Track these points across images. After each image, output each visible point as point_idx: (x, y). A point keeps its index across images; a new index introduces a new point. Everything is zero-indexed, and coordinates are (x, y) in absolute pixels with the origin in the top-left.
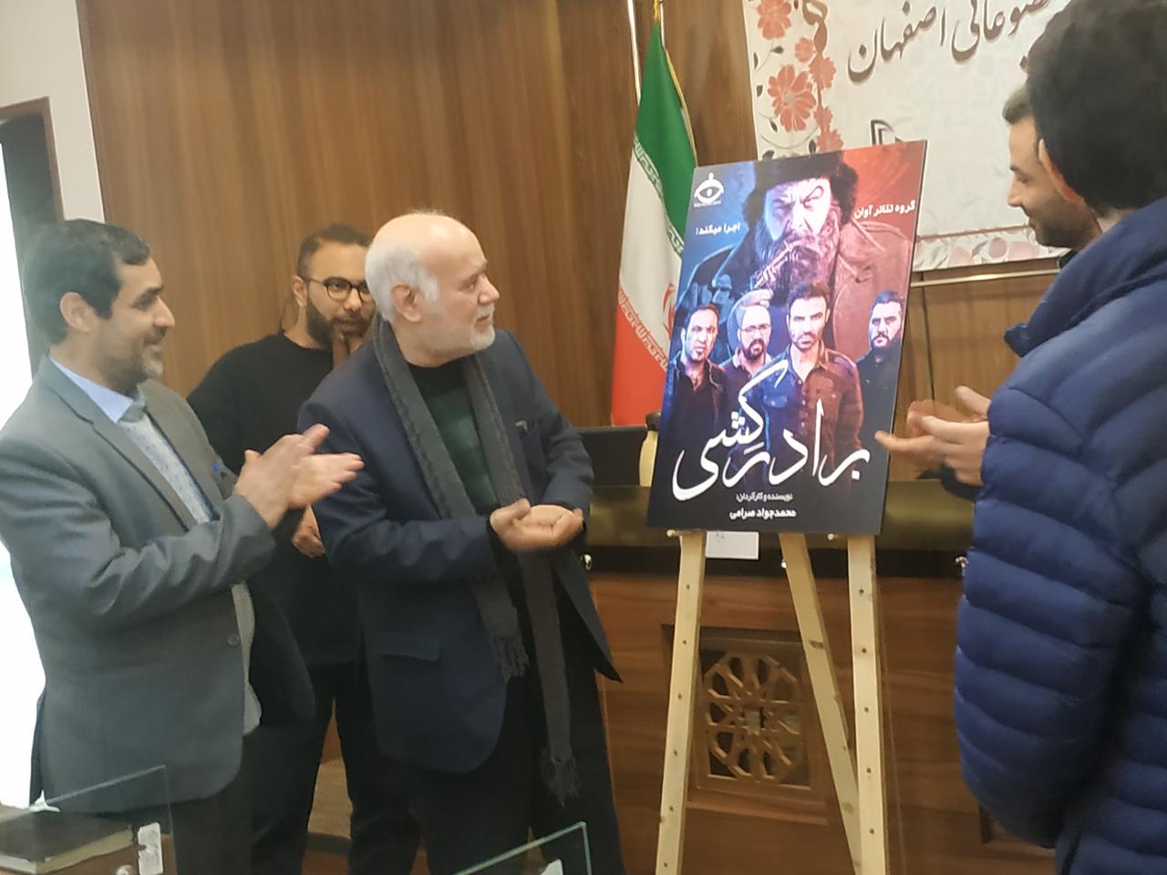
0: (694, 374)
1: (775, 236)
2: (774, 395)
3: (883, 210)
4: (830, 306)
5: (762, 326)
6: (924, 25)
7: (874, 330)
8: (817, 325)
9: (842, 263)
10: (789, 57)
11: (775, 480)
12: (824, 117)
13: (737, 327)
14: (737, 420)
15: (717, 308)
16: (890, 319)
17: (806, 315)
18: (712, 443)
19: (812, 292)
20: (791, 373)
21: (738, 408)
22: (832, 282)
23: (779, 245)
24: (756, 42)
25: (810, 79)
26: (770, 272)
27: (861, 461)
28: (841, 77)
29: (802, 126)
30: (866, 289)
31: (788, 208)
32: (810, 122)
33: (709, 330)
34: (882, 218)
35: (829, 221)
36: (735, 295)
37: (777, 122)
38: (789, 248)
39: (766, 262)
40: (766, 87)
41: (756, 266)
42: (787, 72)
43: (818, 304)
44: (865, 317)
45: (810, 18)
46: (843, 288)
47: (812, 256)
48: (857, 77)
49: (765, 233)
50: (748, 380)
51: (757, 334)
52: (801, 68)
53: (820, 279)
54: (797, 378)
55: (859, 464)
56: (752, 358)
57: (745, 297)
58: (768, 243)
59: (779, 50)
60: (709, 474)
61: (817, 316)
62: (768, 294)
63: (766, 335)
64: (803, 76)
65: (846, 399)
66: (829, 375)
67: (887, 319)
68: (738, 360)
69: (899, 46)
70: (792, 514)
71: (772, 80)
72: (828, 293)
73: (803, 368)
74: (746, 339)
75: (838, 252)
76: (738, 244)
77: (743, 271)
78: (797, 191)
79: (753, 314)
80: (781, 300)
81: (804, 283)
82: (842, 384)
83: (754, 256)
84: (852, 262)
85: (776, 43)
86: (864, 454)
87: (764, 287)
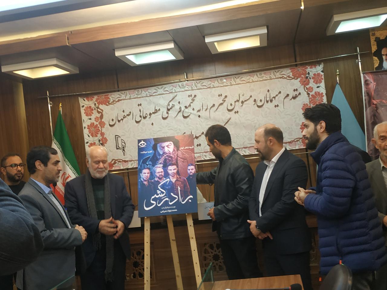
0: (145, 183)
1: (161, 153)
3: (186, 148)
4: (178, 167)
5: (162, 172)
6: (128, 115)
7: (189, 172)
8: (175, 171)
9: (179, 158)
10: (93, 121)
12: (102, 134)
13: (155, 172)
15: (149, 169)
16: (192, 169)
17: (172, 169)
18: (153, 197)
20: (170, 181)
21: (158, 189)
22: (177, 162)
23: (162, 155)
24: (84, 117)
25: (99, 126)
26: (161, 161)
28: (107, 126)
30: (185, 164)
31: (163, 147)
32: (99, 135)
33: (148, 173)
34: (186, 149)
36: (153, 166)
37: (90, 135)
38: (165, 156)
39: (160, 159)
40: (87, 127)
42: (92, 124)
43: (175, 167)
44: (186, 169)
45: (99, 112)
46: (180, 163)
47: (171, 157)
48: (111, 126)
49: (159, 153)
50: (160, 183)
51: (160, 174)
52: (96, 123)
53: (174, 162)
56: (160, 179)
57: (156, 166)
61: (175, 169)
62: (162, 165)
63: (163, 174)
69: (122, 119)
70: (176, 210)
72: (176, 164)
74: (158, 175)
75: (177, 156)
76: (152, 155)
77: (154, 160)
78: (165, 144)
79: (159, 169)
80: (165, 166)
81: (171, 163)
82: (183, 182)
83: (157, 158)
84: (181, 158)
85: (89, 117)
87: (160, 164)
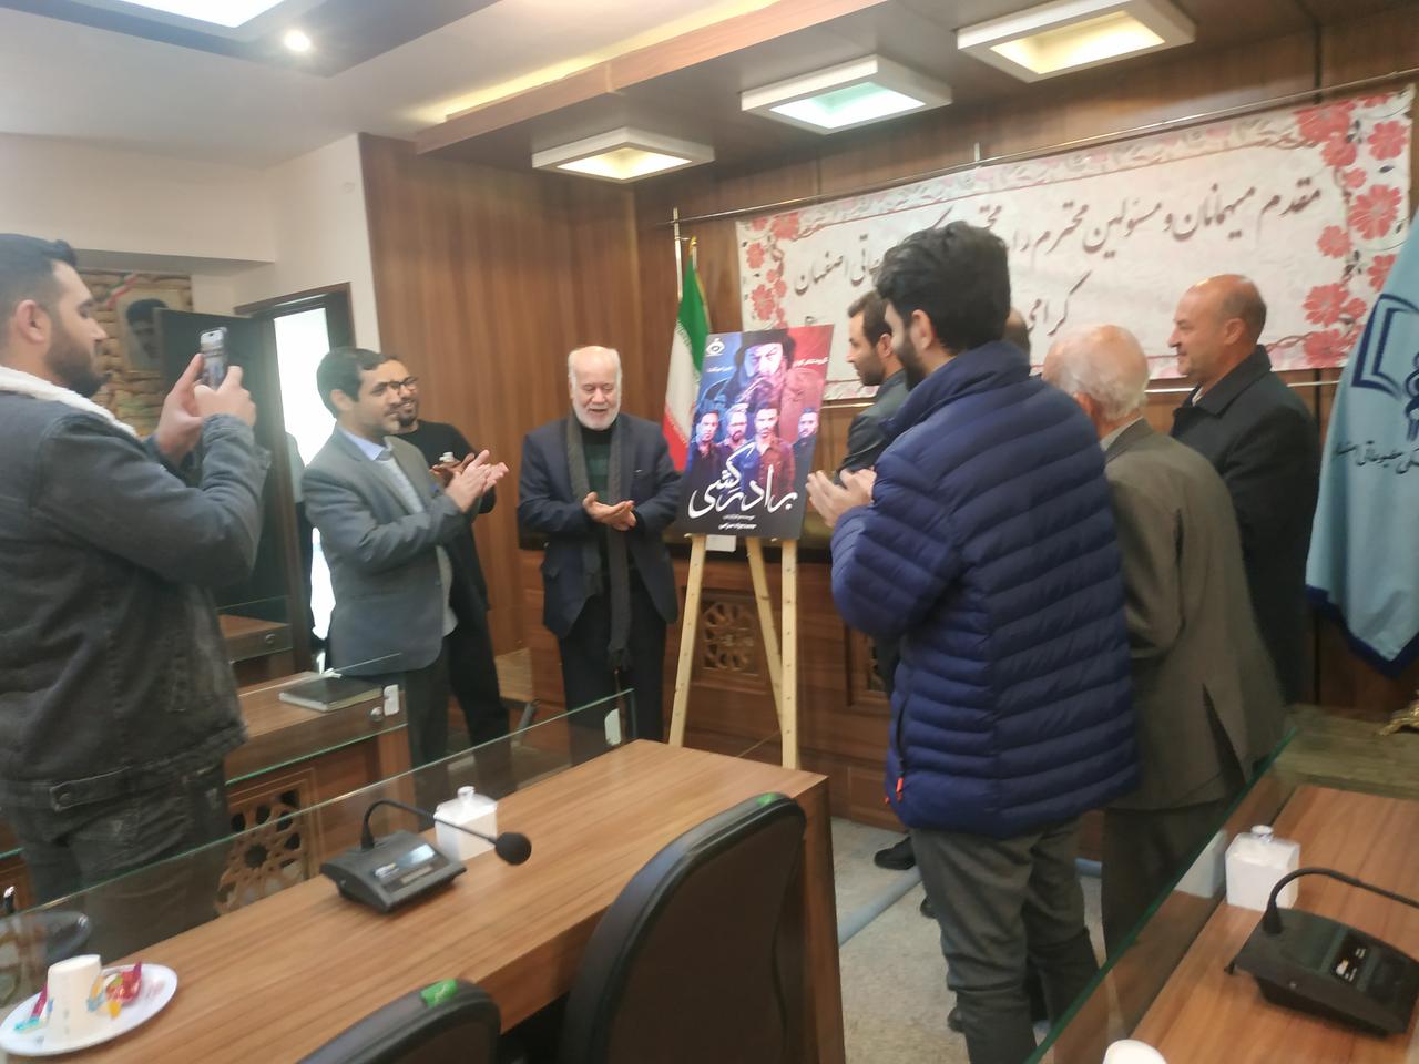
0: (703, 449)
1: (750, 374)
2: (748, 461)
3: (810, 362)
4: (779, 413)
5: (742, 424)
6: (837, 265)
7: (801, 428)
8: (771, 424)
9: (787, 391)
10: (763, 280)
11: (744, 508)
12: (780, 314)
13: (727, 424)
14: (725, 474)
15: (717, 413)
16: (811, 422)
17: (765, 419)
18: (711, 487)
19: (769, 406)
20: (755, 450)
21: (726, 468)
22: (780, 400)
23: (752, 379)
24: (745, 270)
25: (774, 292)
26: (746, 394)
27: (791, 499)
28: (790, 292)
29: (768, 318)
30: (798, 405)
31: (758, 358)
32: (773, 315)
33: (713, 425)
35: (780, 368)
36: (728, 406)
37: (756, 314)
38: (759, 380)
39: (745, 388)
40: (750, 296)
41: (740, 390)
42: (761, 287)
43: (772, 413)
44: (796, 421)
45: (776, 259)
46: (786, 405)
47: (769, 385)
48: (800, 292)
49: (745, 373)
50: (732, 453)
51: (738, 428)
52: (769, 286)
53: (774, 399)
54: (758, 452)
55: (790, 501)
56: (736, 441)
57: (733, 407)
58: (747, 378)
59: (757, 275)
60: (709, 505)
61: (771, 419)
62: (746, 406)
63: (743, 428)
64: (770, 291)
65: (785, 466)
66: (776, 451)
67: (809, 423)
68: (727, 442)
69: (823, 276)
70: (753, 526)
71: (753, 292)
72: (777, 406)
73: (763, 447)
74: (732, 430)
75: (785, 385)
76: (730, 378)
77: (732, 393)
78: (763, 350)
79: (737, 417)
80: (752, 410)
81: (765, 401)
82: (784, 456)
83: (738, 384)
84: (793, 390)
85: (756, 271)
86: (794, 496)
87: (742, 402)
